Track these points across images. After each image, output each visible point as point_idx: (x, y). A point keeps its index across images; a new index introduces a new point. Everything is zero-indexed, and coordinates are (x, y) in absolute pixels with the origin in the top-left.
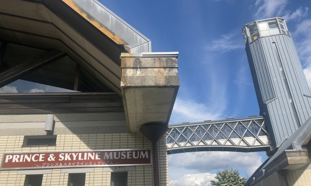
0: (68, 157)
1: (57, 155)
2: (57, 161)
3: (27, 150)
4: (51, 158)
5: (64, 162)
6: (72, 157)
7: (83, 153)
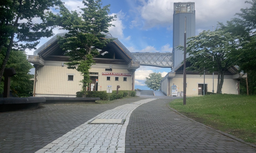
0: (115, 74)
1: (113, 73)
2: (113, 75)
3: (106, 72)
4: (112, 74)
5: (114, 75)
6: (116, 74)
7: (118, 73)
